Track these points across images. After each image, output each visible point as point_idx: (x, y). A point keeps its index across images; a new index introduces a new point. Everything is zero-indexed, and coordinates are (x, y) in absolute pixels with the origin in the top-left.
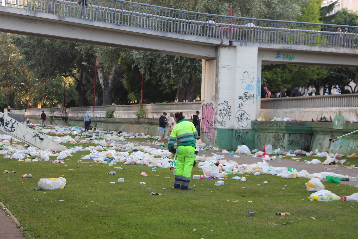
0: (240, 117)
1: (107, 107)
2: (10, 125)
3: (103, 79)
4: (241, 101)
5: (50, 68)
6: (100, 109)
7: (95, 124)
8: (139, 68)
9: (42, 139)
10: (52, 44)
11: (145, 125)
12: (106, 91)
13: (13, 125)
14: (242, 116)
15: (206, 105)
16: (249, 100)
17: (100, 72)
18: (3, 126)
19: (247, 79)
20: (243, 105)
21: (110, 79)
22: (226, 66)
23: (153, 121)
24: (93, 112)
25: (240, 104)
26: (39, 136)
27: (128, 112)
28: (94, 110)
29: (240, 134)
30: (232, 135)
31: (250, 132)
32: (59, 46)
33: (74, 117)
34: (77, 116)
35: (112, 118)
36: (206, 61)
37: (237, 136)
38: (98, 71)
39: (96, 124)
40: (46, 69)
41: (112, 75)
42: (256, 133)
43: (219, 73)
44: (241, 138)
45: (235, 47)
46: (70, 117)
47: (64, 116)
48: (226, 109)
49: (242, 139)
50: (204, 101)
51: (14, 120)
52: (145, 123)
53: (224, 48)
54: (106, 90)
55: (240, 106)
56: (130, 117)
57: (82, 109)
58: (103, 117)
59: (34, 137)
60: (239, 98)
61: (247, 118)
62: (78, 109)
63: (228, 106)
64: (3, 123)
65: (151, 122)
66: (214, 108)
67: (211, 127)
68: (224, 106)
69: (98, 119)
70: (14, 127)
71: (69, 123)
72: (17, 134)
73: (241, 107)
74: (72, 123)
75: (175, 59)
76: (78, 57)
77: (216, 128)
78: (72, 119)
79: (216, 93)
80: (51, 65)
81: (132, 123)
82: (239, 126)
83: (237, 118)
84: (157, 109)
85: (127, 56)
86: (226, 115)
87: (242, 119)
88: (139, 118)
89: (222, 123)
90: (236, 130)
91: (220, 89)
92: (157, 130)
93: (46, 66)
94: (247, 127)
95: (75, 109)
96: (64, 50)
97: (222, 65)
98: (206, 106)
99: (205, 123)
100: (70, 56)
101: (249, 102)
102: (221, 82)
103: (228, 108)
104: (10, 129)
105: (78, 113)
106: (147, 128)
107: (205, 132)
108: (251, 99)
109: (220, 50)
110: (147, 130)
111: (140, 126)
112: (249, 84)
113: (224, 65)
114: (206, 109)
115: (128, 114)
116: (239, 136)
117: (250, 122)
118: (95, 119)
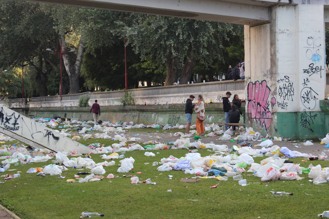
0: (305, 96)
1: (79, 95)
2: (12, 121)
3: (69, 66)
4: (306, 75)
5: (10, 56)
6: (70, 97)
7: (64, 115)
8: (133, 47)
9: (57, 138)
10: (12, 31)
11: (134, 112)
12: (72, 79)
13: (16, 121)
14: (308, 94)
15: (253, 83)
16: (315, 73)
17: (66, 58)
18: (3, 123)
19: (312, 46)
20: (308, 80)
21: (77, 65)
22: (284, 31)
23: (145, 108)
24: (61, 101)
25: (306, 80)
26: (53, 135)
27: (108, 99)
28: (61, 99)
29: (307, 117)
30: (297, 120)
31: (319, 115)
32: (21, 32)
33: (37, 107)
34: (40, 106)
35: (86, 107)
36: (250, 27)
37: (303, 120)
38: (63, 57)
39: (66, 114)
40: (6, 57)
41: (79, 61)
42: (326, 116)
43: (277, 41)
44: (308, 123)
45: (295, 5)
46: (32, 108)
47: (24, 107)
48: (287, 88)
49: (310, 125)
50: (250, 78)
51: (17, 114)
52: (134, 110)
53: (281, 7)
54: (73, 77)
55: (306, 81)
56: (111, 105)
57: (46, 98)
58: (74, 106)
59: (46, 136)
60: (304, 71)
61: (314, 97)
62: (42, 99)
63: (290, 83)
64: (3, 118)
65: (142, 109)
66: (269, 85)
67: (265, 110)
68: (285, 83)
69: (69, 109)
70: (18, 124)
71: (31, 114)
72: (22, 133)
73: (306, 83)
74: (35, 114)
75: (177, 34)
76: (42, 43)
77: (275, 112)
78: (35, 109)
79: (272, 67)
80: (11, 53)
81: (115, 111)
82: (306, 108)
83: (302, 98)
84: (149, 94)
85: (118, 33)
86: (287, 94)
87: (308, 98)
88: (125, 105)
89: (283, 105)
90: (302, 113)
91: (279, 60)
92: (151, 118)
93: (5, 55)
94: (314, 108)
95: (37, 99)
96: (26, 36)
97: (280, 30)
98: (255, 84)
99: (253, 106)
100: (34, 42)
101: (316, 76)
102: (279, 51)
103: (290, 85)
104: (12, 126)
105: (41, 103)
106: (137, 115)
107: (255, 118)
108: (318, 72)
109: (277, 10)
110: (137, 118)
111: (126, 114)
112: (315, 53)
113: (282, 29)
114: (254, 89)
115: (109, 101)
116: (306, 120)
117: (318, 101)
118: (64, 109)
